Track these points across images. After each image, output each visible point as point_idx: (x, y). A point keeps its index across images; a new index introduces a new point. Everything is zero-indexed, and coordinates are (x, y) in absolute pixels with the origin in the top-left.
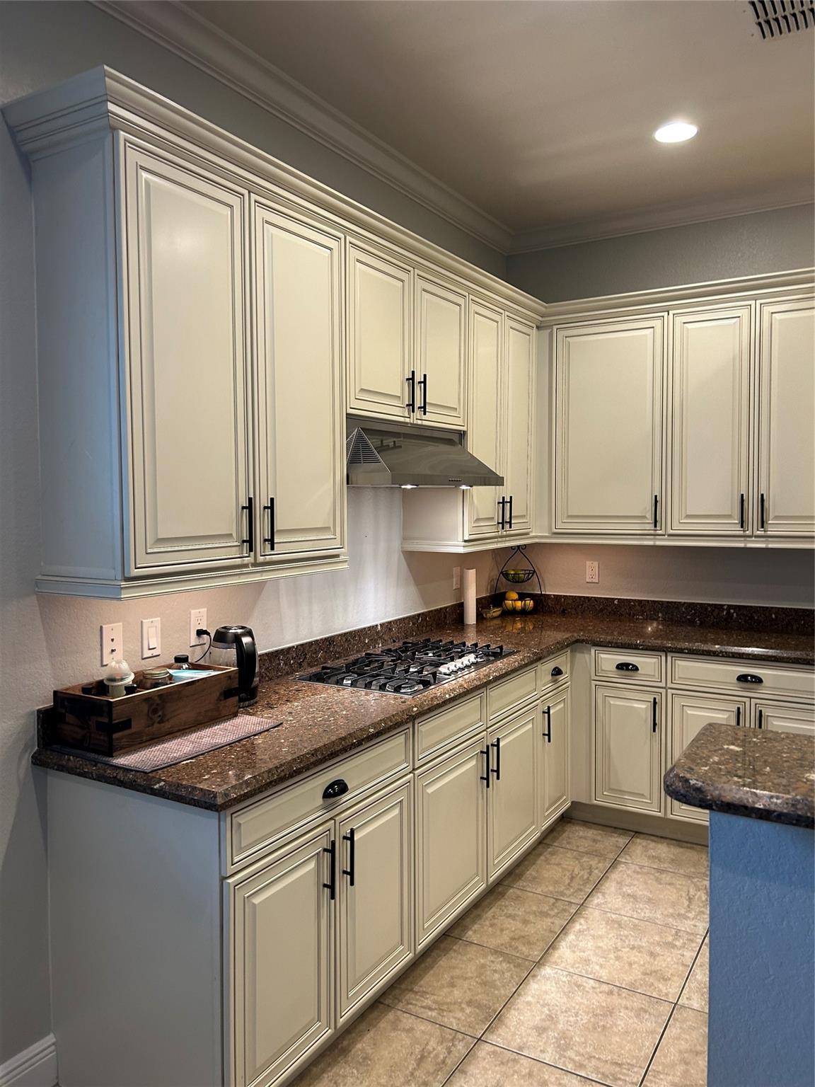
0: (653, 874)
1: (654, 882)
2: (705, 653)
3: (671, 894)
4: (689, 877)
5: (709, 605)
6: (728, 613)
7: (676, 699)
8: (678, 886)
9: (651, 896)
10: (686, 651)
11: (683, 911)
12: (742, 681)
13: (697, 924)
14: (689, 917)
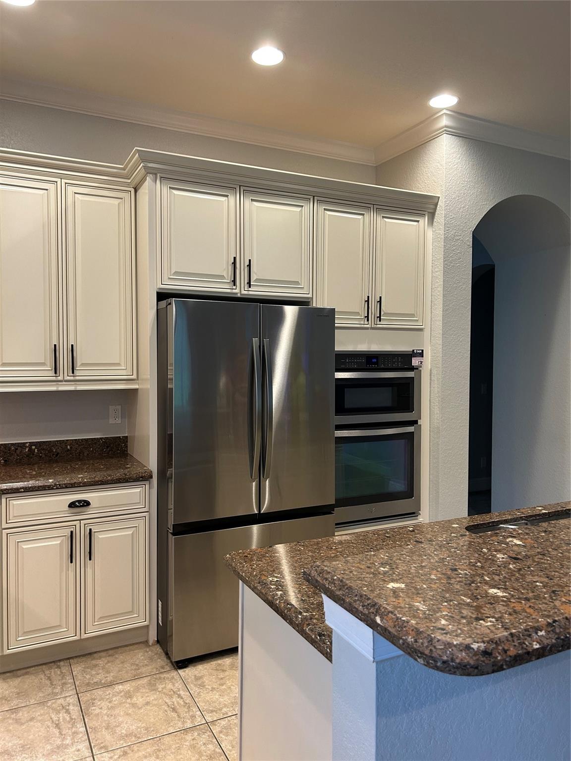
0: (10, 718)
1: (16, 726)
2: (41, 489)
3: (37, 730)
4: (42, 703)
5: (12, 444)
6: (30, 449)
7: (11, 538)
8: (40, 718)
9: (22, 742)
10: (23, 490)
11: (59, 742)
12: (73, 507)
13: (79, 747)
14: (68, 745)
